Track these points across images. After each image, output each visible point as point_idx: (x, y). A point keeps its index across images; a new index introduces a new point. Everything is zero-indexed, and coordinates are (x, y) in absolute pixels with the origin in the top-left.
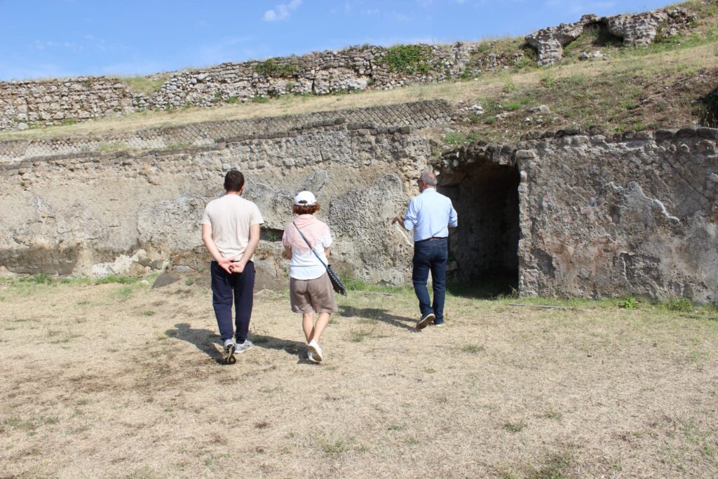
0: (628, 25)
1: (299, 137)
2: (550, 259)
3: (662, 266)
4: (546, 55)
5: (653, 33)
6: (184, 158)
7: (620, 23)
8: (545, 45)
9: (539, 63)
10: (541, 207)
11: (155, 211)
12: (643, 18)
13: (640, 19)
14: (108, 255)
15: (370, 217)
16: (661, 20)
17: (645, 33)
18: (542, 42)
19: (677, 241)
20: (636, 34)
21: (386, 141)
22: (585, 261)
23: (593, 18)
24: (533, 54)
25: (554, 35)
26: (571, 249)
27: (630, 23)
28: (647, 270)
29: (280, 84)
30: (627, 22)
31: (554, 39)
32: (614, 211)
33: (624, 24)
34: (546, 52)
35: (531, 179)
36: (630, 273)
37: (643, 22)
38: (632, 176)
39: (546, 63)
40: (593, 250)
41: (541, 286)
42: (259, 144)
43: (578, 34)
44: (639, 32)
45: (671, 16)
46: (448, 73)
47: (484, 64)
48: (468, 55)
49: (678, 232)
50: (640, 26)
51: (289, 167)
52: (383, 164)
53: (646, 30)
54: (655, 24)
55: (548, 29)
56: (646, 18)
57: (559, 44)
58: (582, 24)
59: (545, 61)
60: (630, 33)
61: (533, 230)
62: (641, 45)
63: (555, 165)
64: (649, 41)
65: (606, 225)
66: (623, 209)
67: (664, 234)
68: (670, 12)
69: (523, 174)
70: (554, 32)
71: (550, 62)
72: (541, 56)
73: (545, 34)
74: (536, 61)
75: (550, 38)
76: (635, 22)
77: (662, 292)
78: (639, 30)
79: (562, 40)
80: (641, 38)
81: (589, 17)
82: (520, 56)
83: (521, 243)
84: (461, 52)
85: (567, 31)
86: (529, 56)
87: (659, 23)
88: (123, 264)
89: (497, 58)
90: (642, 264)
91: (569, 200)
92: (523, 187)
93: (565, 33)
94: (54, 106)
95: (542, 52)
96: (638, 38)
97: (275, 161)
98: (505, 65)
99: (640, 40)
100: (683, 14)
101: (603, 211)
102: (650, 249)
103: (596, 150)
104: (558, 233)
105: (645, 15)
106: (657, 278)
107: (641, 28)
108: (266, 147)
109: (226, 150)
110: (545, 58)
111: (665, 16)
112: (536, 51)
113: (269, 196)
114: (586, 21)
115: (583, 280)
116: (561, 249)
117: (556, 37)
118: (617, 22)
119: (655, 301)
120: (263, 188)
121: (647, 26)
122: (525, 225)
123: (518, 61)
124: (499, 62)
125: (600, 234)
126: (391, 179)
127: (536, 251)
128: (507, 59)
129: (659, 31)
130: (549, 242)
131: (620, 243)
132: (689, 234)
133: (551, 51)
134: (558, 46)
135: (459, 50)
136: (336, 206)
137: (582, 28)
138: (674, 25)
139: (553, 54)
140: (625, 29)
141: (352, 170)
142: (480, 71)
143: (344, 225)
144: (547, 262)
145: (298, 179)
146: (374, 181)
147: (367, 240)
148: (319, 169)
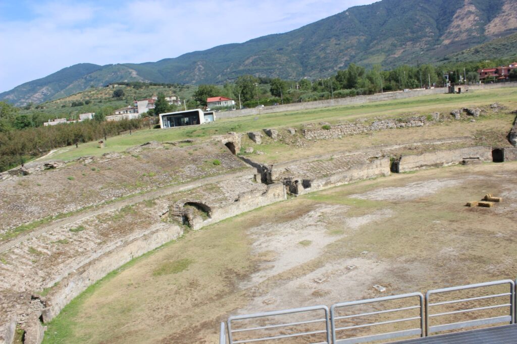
1: (476, 147)
7: (472, 111)
11: (455, 156)
13: (476, 111)
14: (448, 163)
15: (486, 156)
17: (478, 114)
18: (456, 114)
20: (476, 114)
21: (489, 147)
22: (511, 158)
23: (464, 108)
29: (403, 124)
35: (506, 151)
36: (515, 159)
38: (516, 151)
46: (436, 120)
47: (443, 118)
51: (475, 150)
55: (457, 111)
60: (474, 113)
63: (508, 150)
82: (451, 117)
83: (505, 157)
88: (450, 164)
89: (446, 117)
91: (509, 153)
94: (348, 131)
97: (473, 150)
101: (513, 154)
108: (471, 148)
110: (457, 118)
112: (454, 116)
113: (472, 154)
115: (511, 160)
116: (509, 157)
122: (505, 155)
125: (512, 156)
126: (489, 151)
130: (507, 157)
131: (514, 156)
136: (481, 154)
137: (463, 111)
141: (484, 151)
143: (482, 156)
144: (507, 158)
145: (476, 152)
146: (486, 151)
147: (485, 158)
148: (479, 151)
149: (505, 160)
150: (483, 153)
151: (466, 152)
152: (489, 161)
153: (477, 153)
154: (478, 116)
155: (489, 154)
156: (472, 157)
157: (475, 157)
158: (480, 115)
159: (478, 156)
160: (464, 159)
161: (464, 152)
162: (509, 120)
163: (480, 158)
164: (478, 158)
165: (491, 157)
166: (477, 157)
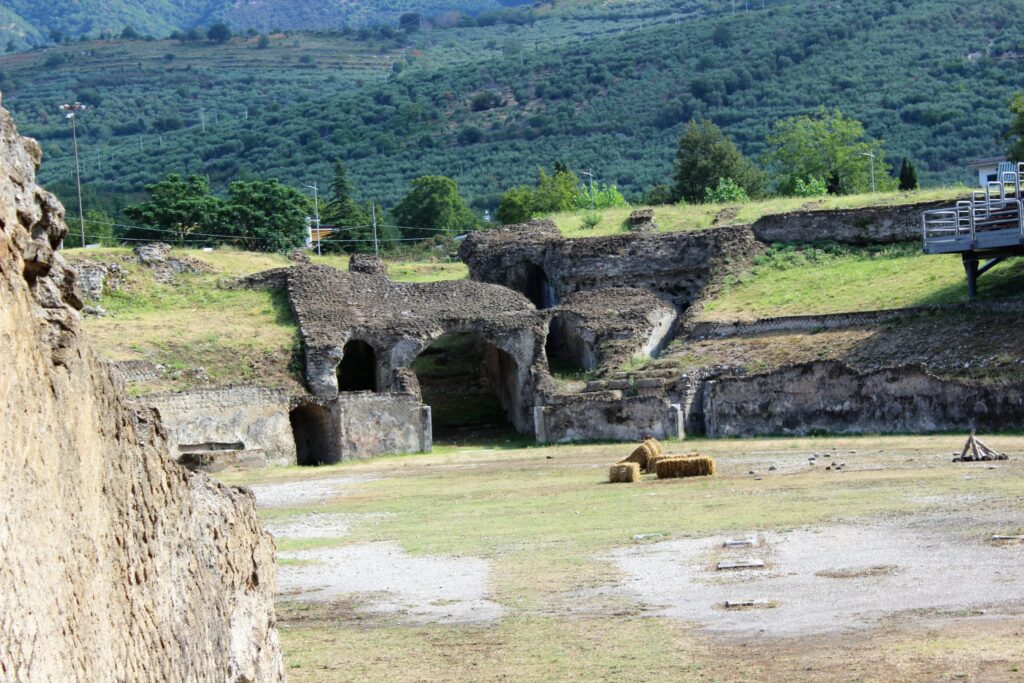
1: (231, 391)
2: (354, 444)
3: (396, 442)
5: (102, 286)
6: (163, 401)
10: (350, 424)
12: (95, 271)
13: (91, 270)
15: (270, 433)
19: (400, 432)
20: (91, 285)
21: (276, 395)
22: (368, 443)
26: (362, 439)
27: (84, 273)
28: (391, 444)
30: (82, 272)
32: (378, 423)
35: (346, 412)
36: (385, 446)
38: (384, 409)
40: (371, 439)
41: (351, 457)
42: (207, 394)
44: (94, 284)
49: (400, 429)
50: (93, 277)
51: (224, 407)
52: (276, 405)
53: (97, 282)
56: (97, 271)
61: (347, 433)
62: (96, 296)
63: (355, 406)
65: (374, 428)
66: (381, 422)
67: (395, 430)
69: (343, 409)
77: (396, 451)
83: (343, 439)
90: (389, 442)
91: (361, 420)
92: (342, 415)
97: (216, 403)
101: (373, 423)
102: (391, 436)
103: (371, 399)
104: (357, 433)
106: (395, 447)
108: (210, 395)
109: (187, 397)
111: (107, 270)
113: (214, 424)
115: (368, 451)
116: (359, 440)
119: (395, 455)
120: (210, 419)
121: (98, 279)
122: (343, 431)
125: (373, 432)
126: (281, 413)
127: (348, 441)
129: (105, 283)
130: (354, 437)
131: (381, 435)
132: (404, 429)
136: (252, 428)
141: (260, 410)
143: (256, 438)
144: (353, 446)
145: (230, 414)
146: (272, 414)
147: (268, 445)
148: (242, 408)
149: (345, 453)
150: (259, 422)
151: (190, 415)
152: (285, 461)
153: (234, 422)
154: (98, 292)
155: (281, 430)
156: (216, 438)
157: (227, 439)
158: (106, 293)
159: (239, 436)
160: (182, 447)
161: (182, 414)
162: (255, 310)
163: (249, 446)
164: (240, 446)
165: (288, 440)
166: (235, 441)
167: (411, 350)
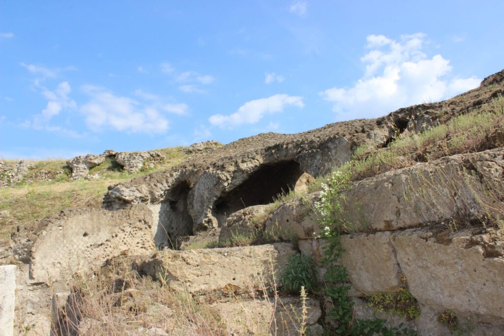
0: (126, 159)
4: (77, 174)
5: (140, 165)
7: (121, 158)
8: (77, 167)
9: (72, 179)
12: (134, 155)
13: (132, 156)
16: (145, 158)
17: (135, 165)
18: (75, 165)
20: (130, 165)
23: (111, 152)
24: (70, 173)
25: (83, 161)
27: (127, 158)
30: (126, 157)
31: (83, 164)
33: (124, 158)
34: (77, 172)
37: (134, 158)
39: (76, 179)
43: (100, 162)
44: (132, 164)
45: (152, 156)
46: (9, 181)
47: (36, 177)
48: (26, 169)
50: (133, 160)
53: (136, 163)
54: (142, 160)
55: (80, 157)
56: (136, 156)
57: (86, 167)
58: (105, 155)
59: (75, 177)
60: (127, 164)
62: (132, 172)
64: (137, 170)
68: (151, 153)
70: (83, 159)
71: (78, 178)
72: (73, 174)
73: (77, 160)
74: (70, 177)
75: (80, 163)
76: (130, 158)
78: (132, 162)
79: (88, 165)
80: (133, 167)
81: (109, 152)
82: (60, 173)
84: (21, 167)
85: (91, 159)
86: (66, 173)
87: (144, 159)
89: (45, 173)
93: (90, 161)
95: (75, 171)
96: (131, 167)
98: (50, 178)
99: (132, 169)
100: (158, 156)
105: (136, 154)
107: (133, 161)
110: (76, 176)
111: (148, 156)
112: (71, 170)
114: (107, 154)
117: (85, 162)
118: (120, 157)
121: (137, 161)
123: (58, 176)
124: (46, 176)
128: (52, 175)
129: (144, 164)
133: (80, 172)
134: (85, 169)
135: (20, 166)
137: (104, 158)
138: (153, 161)
139: (81, 173)
140: (124, 162)
142: (32, 181)
167: (211, 186)
